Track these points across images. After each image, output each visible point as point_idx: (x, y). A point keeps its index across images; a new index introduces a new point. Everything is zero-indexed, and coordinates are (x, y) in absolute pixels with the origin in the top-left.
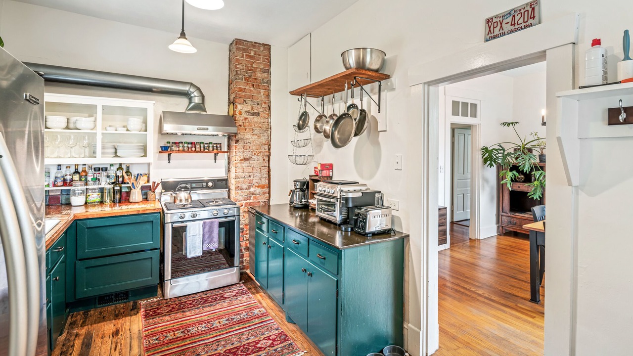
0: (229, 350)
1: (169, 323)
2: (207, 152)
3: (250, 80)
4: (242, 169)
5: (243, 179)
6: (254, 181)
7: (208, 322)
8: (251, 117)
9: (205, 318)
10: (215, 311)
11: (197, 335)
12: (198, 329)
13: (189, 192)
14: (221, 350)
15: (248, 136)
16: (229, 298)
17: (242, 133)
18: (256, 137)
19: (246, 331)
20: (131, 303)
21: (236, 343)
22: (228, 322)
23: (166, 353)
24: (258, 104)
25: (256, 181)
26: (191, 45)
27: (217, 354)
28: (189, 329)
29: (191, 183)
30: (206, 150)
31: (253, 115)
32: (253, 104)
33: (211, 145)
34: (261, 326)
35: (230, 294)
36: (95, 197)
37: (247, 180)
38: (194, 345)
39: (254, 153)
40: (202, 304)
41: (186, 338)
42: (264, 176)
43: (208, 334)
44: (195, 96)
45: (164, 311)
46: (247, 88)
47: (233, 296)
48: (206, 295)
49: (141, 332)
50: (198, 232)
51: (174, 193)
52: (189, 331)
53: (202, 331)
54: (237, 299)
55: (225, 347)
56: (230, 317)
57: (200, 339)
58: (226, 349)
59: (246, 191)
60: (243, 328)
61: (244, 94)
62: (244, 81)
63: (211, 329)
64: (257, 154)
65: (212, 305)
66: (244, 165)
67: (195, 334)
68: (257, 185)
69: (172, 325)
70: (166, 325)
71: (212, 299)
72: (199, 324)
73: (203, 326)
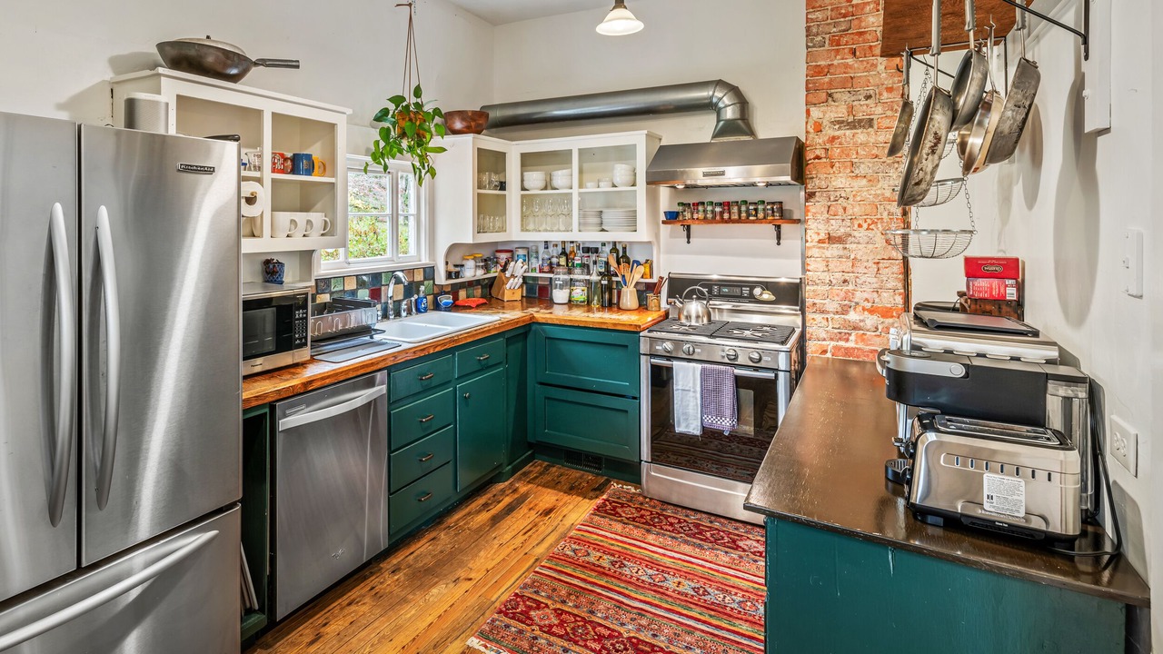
0: (639, 640)
1: (613, 536)
2: (753, 222)
3: (844, 40)
4: (825, 263)
5: (827, 288)
6: (858, 294)
7: (663, 571)
8: (848, 132)
9: (667, 561)
10: (693, 560)
11: (625, 581)
12: (637, 573)
13: (705, 302)
14: (629, 631)
15: (840, 181)
16: (744, 550)
17: (823, 176)
18: (864, 182)
19: (703, 631)
20: (602, 480)
21: (662, 638)
22: (693, 593)
23: (563, 578)
24: (868, 97)
25: (866, 295)
26: (633, 17)
27: (616, 631)
28: (626, 563)
29: (720, 286)
30: (751, 218)
31: (855, 127)
32: (853, 98)
33: (760, 207)
34: (738, 643)
35: (755, 544)
36: (579, 293)
37: (840, 291)
38: (604, 593)
39: (856, 223)
40: (686, 535)
41: (607, 575)
42: (889, 286)
43: (641, 590)
44: (726, 106)
45: (627, 514)
46: (835, 62)
47: (754, 553)
48: (711, 522)
49: (573, 527)
50: (691, 385)
51: (680, 302)
52: (624, 566)
53: (638, 579)
54: (756, 561)
55: (639, 630)
56: (707, 587)
57: (622, 590)
58: (637, 635)
59: (837, 316)
60: (704, 622)
61: (826, 79)
62: (827, 46)
63: (655, 585)
64: (865, 226)
65: (700, 547)
66: (828, 253)
67: (623, 577)
68: (868, 305)
69: (613, 542)
70: (607, 537)
71: (712, 535)
72: (646, 566)
73: (650, 572)
